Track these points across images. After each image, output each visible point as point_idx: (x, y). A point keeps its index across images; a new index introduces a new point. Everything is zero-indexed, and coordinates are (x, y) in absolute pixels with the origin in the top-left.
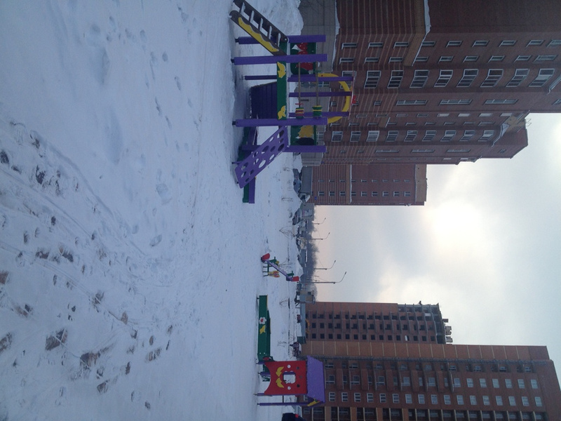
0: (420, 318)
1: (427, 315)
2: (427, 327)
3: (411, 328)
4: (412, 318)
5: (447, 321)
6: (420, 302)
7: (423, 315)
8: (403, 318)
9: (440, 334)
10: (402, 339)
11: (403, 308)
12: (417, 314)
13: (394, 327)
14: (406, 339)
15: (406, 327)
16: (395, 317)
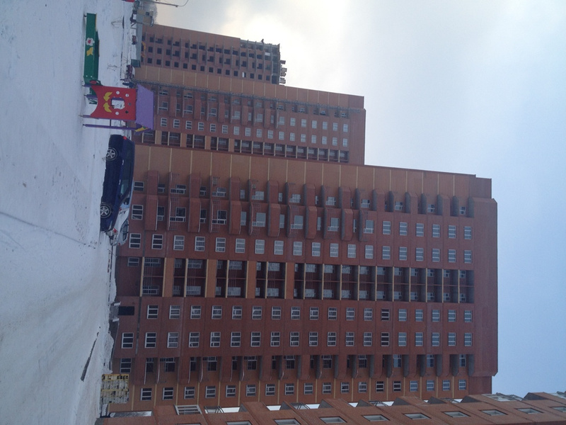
0: (260, 57)
1: (267, 54)
2: (265, 66)
3: (250, 65)
4: (252, 55)
5: (284, 62)
6: (262, 41)
7: (263, 53)
8: (244, 54)
9: (275, 75)
10: (239, 74)
11: (246, 44)
12: (258, 52)
13: (233, 63)
14: (243, 76)
15: (245, 64)
16: (236, 53)
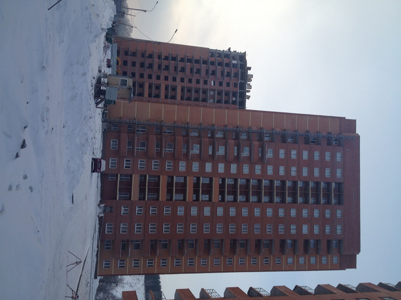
0: (227, 65)
1: (234, 62)
2: (233, 74)
3: (219, 74)
4: (220, 64)
5: (250, 69)
6: (230, 49)
7: (231, 62)
8: (213, 63)
9: (242, 81)
10: (208, 83)
11: (213, 53)
12: (226, 61)
13: (203, 72)
14: (212, 84)
15: (214, 73)
16: (205, 62)
